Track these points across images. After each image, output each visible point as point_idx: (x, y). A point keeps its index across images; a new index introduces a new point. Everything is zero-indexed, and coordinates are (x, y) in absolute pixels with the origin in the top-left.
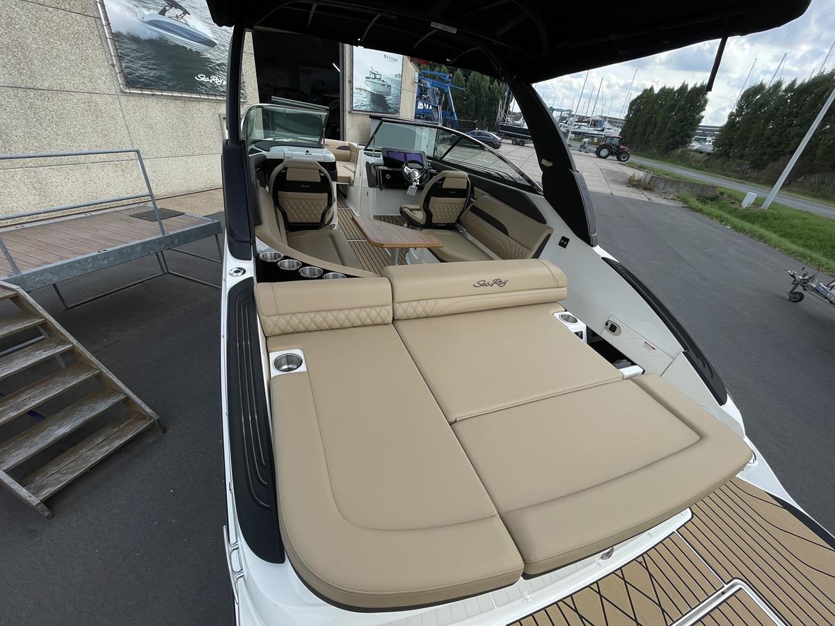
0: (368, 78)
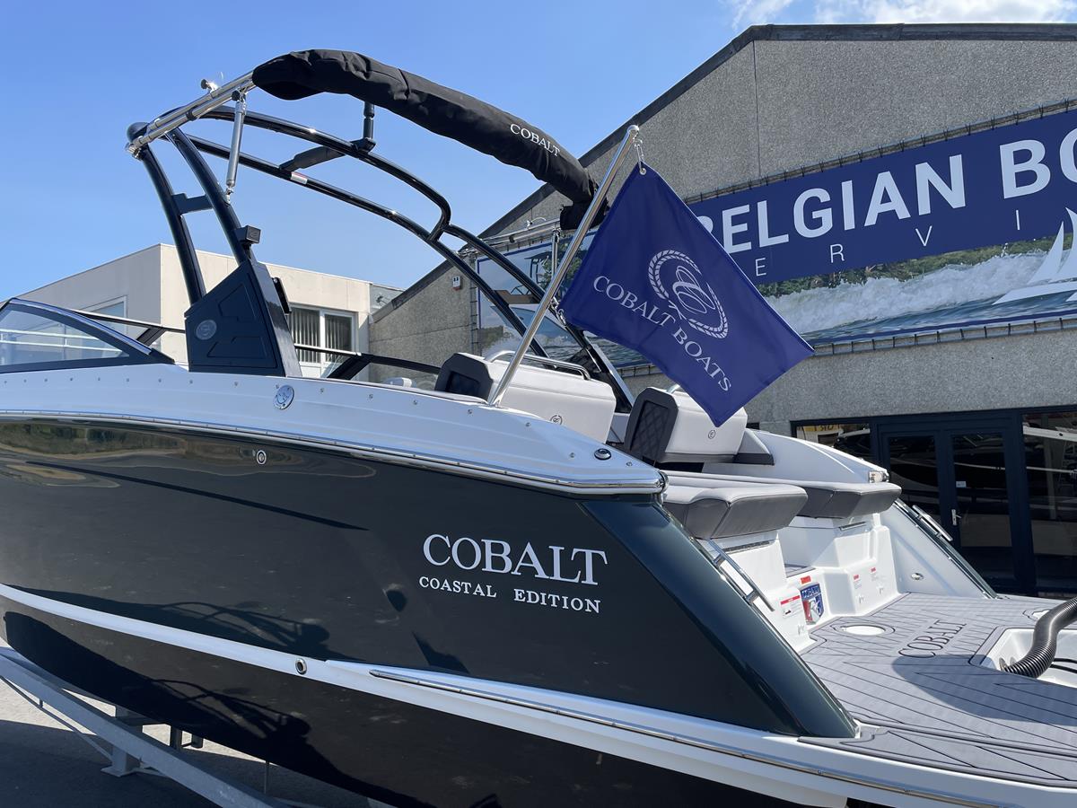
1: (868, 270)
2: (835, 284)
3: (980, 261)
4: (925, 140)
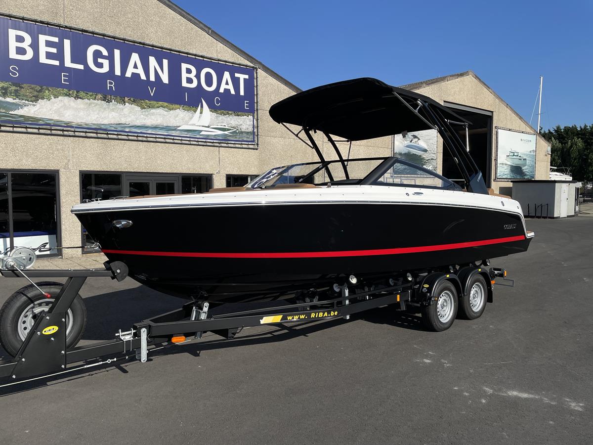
0: (508, 156)
1: (126, 99)
2: (109, 101)
3: (173, 109)
4: (153, 46)
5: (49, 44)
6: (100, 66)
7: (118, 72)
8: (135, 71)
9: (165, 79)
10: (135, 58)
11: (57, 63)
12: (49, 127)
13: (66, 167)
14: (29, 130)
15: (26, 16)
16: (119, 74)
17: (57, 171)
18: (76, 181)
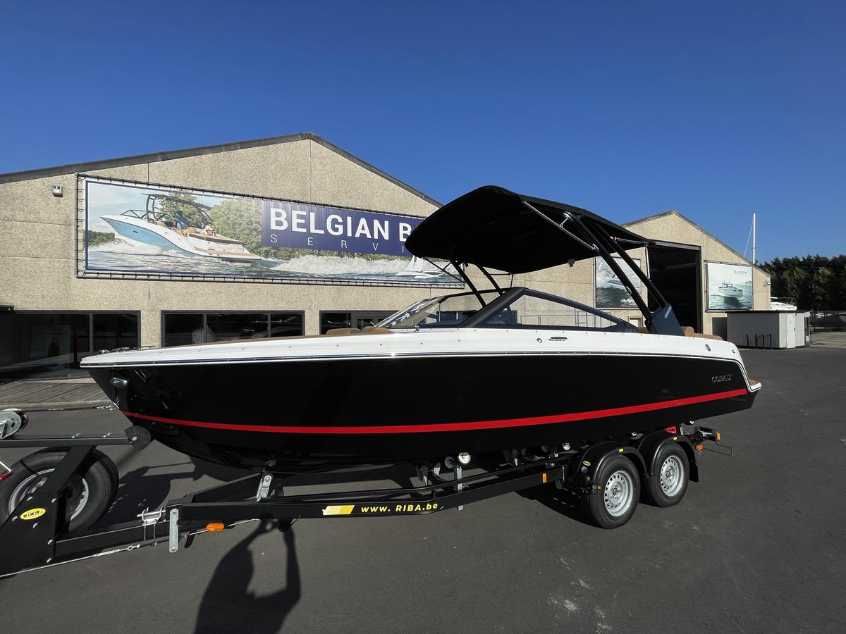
0: (721, 288)
1: (356, 254)
2: (342, 257)
3: (392, 259)
4: (377, 212)
5: (300, 217)
6: (336, 230)
7: (349, 234)
8: (363, 232)
9: (386, 236)
10: (363, 222)
11: (304, 230)
12: (297, 279)
13: (310, 308)
14: (284, 281)
15: (283, 198)
16: (350, 235)
17: (304, 311)
18: (317, 318)
